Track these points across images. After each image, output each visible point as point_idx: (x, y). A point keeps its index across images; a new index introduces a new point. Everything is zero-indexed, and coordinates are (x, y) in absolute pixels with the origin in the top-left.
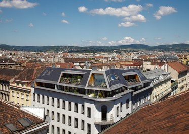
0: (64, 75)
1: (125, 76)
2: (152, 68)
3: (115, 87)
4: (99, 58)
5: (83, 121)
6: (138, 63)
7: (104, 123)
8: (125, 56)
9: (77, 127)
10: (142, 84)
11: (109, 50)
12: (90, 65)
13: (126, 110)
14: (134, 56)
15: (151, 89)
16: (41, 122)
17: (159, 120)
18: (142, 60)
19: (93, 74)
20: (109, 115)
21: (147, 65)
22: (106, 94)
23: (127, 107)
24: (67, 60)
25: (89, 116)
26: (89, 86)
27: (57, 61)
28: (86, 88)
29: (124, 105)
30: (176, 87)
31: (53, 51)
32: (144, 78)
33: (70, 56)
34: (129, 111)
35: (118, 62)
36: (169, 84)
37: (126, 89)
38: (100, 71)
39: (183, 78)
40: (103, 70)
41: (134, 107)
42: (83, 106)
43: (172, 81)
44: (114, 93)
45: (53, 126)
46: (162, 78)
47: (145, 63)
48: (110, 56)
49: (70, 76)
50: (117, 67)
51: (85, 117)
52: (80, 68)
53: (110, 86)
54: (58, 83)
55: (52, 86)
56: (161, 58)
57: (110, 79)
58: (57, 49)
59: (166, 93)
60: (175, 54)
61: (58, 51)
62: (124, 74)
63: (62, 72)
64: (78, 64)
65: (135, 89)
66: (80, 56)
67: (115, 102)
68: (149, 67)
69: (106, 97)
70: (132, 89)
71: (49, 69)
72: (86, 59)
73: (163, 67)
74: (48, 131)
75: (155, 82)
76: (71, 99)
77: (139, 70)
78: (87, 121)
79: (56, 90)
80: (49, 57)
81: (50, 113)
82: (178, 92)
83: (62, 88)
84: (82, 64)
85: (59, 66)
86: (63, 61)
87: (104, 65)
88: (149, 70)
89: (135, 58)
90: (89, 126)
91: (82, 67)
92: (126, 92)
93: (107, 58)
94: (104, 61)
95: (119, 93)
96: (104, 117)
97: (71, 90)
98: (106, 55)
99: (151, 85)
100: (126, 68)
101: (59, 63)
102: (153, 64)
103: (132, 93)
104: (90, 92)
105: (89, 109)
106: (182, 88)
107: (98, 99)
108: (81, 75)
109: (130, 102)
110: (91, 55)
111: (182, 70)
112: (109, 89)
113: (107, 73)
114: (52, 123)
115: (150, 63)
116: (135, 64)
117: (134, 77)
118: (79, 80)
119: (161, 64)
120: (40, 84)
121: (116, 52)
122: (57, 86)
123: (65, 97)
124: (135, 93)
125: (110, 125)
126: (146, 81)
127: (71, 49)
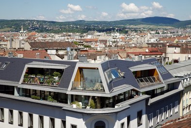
0: (31, 71)
1: (135, 73)
2: (182, 57)
3: (118, 90)
4: (91, 41)
6: (158, 49)
8: (135, 38)
10: (164, 84)
11: (107, 28)
12: (75, 53)
14: (150, 38)
15: (179, 96)
18: (164, 45)
19: (81, 69)
21: (173, 54)
22: (103, 102)
23: (139, 124)
24: (35, 45)
26: (73, 89)
27: (17, 47)
28: (69, 92)
29: (134, 122)
31: (9, 29)
32: (167, 76)
33: (39, 37)
35: (123, 48)
37: (137, 93)
38: (92, 63)
40: (97, 63)
41: (151, 124)
42: (64, 123)
44: (117, 100)
47: (169, 50)
48: (109, 38)
49: (41, 71)
50: (121, 58)
52: (58, 59)
53: (110, 88)
54: (20, 85)
55: (9, 90)
57: (110, 76)
58: (16, 25)
61: (18, 29)
62: (133, 69)
63: (27, 66)
64: (54, 52)
65: (153, 94)
66: (58, 38)
67: (117, 115)
68: (176, 57)
69: (102, 107)
70: (147, 93)
75: (187, 82)
76: (43, 110)
77: (160, 61)
79: (16, 95)
83: (26, 93)
84: (61, 53)
85: (20, 56)
86: (27, 47)
87: (100, 53)
88: (176, 61)
89: (153, 41)
91: (62, 57)
92: (136, 99)
93: (105, 42)
94: (100, 47)
95: (125, 99)
97: (43, 95)
98: (103, 36)
99: (181, 88)
100: (136, 59)
101: (21, 50)
102: (183, 51)
103: (147, 100)
104: (76, 98)
107: (89, 110)
108: (61, 71)
109: (144, 117)
110: (76, 37)
112: (107, 94)
113: (105, 66)
115: (178, 50)
116: (152, 52)
117: (151, 72)
118: (56, 78)
122: (19, 89)
123: (32, 109)
124: (152, 101)
126: (171, 80)
127: (42, 27)
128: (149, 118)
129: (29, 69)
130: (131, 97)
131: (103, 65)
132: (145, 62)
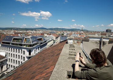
0: (14, 39)
2: (47, 36)
3: (34, 43)
4: (28, 32)
5: (22, 56)
6: (42, 34)
7: (30, 56)
8: (38, 32)
9: (19, 58)
10: (44, 41)
11: (32, 29)
12: (24, 35)
13: (38, 51)
15: (47, 43)
16: (4, 57)
17: (49, 53)
18: (44, 33)
19: (26, 38)
20: (32, 53)
21: (45, 35)
22: (31, 46)
23: (38, 50)
24: (15, 33)
25: (24, 54)
26: (24, 43)
27: (11, 33)
28: (23, 43)
29: (37, 49)
30: (55, 42)
31: (9, 30)
32: (44, 39)
33: (16, 31)
34: (39, 51)
35: (35, 34)
36: (53, 41)
37: (38, 43)
38: (28, 37)
39: (57, 39)
40: (30, 37)
41: (41, 50)
42: (22, 50)
43: (54, 40)
44: (34, 45)
45: (9, 59)
46: (50, 39)
47: (45, 34)
48: (32, 32)
49: (17, 39)
50: (35, 36)
51: (22, 54)
53: (32, 42)
54: (11, 42)
55: (9, 43)
56: (50, 33)
57: (32, 40)
58: (11, 29)
59: (52, 44)
60: (55, 31)
61: (12, 30)
62: (37, 38)
63: (13, 38)
64: (20, 35)
65: (41, 43)
66: (21, 32)
67: (34, 48)
68: (46, 36)
69: (30, 47)
70: (40, 43)
71: (8, 37)
72: (23, 33)
73: (51, 36)
74: (7, 61)
75: (48, 41)
76: (17, 48)
78: (23, 56)
79: (11, 45)
80: (8, 32)
81: (8, 54)
82: (55, 44)
83: (13, 44)
84: (21, 35)
85: (12, 36)
86: (14, 34)
87: (30, 35)
89: (41, 32)
90: (24, 57)
91: (22, 36)
92: (38, 44)
93: (31, 32)
94: (30, 34)
95: (35, 45)
96: (30, 54)
97: (17, 44)
98: (31, 31)
99: (47, 42)
100: (38, 36)
101: (12, 34)
102: (47, 35)
103: (40, 45)
104: (24, 45)
105: (24, 51)
106: (57, 42)
107: (27, 47)
108: (21, 39)
109: (39, 48)
110: (25, 31)
111: (57, 36)
112: (32, 44)
113: (31, 38)
114: (9, 57)
115: (46, 34)
116: (41, 35)
117: (41, 39)
118: (20, 41)
119: (50, 34)
120: (3, 43)
121: (35, 30)
122: (11, 43)
123: (14, 47)
124: (41, 45)
125: (32, 57)
126: (45, 40)
127: (17, 29)
128: (41, 49)
129: (14, 38)
130: (37, 44)
131: (31, 37)
132: (40, 37)
